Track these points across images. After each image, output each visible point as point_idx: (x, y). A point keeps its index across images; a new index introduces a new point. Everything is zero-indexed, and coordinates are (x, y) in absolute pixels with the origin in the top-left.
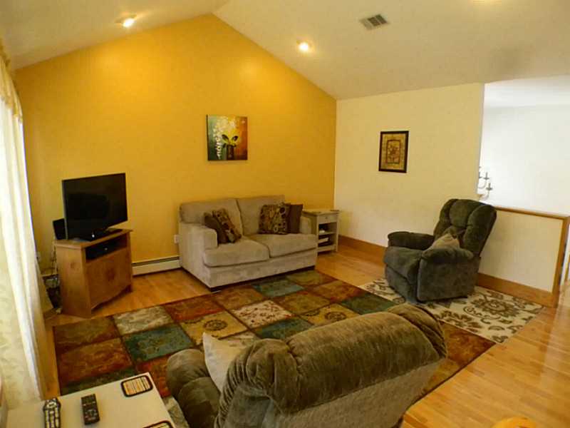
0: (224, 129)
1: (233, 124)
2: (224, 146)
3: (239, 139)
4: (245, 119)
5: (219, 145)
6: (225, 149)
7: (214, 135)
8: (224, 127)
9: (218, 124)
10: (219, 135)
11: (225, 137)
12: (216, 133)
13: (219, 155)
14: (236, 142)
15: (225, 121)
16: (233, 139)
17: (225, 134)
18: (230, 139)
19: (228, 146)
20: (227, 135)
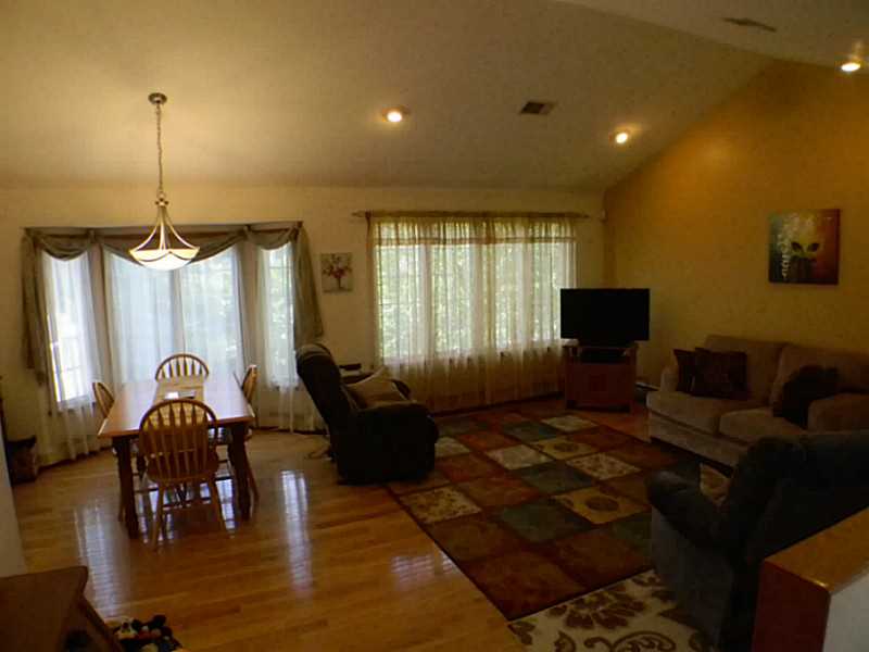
0: (796, 233)
1: (810, 223)
2: (794, 259)
3: (821, 248)
4: (837, 214)
5: (786, 258)
6: (796, 265)
7: (779, 244)
8: (795, 229)
9: (786, 226)
10: (787, 242)
11: (796, 246)
12: (782, 240)
13: (785, 275)
14: (814, 254)
15: (797, 220)
16: (809, 249)
17: (796, 240)
18: (805, 248)
19: (800, 260)
20: (800, 243)
